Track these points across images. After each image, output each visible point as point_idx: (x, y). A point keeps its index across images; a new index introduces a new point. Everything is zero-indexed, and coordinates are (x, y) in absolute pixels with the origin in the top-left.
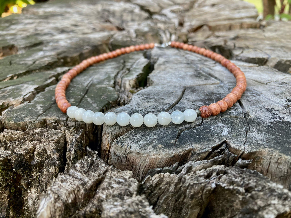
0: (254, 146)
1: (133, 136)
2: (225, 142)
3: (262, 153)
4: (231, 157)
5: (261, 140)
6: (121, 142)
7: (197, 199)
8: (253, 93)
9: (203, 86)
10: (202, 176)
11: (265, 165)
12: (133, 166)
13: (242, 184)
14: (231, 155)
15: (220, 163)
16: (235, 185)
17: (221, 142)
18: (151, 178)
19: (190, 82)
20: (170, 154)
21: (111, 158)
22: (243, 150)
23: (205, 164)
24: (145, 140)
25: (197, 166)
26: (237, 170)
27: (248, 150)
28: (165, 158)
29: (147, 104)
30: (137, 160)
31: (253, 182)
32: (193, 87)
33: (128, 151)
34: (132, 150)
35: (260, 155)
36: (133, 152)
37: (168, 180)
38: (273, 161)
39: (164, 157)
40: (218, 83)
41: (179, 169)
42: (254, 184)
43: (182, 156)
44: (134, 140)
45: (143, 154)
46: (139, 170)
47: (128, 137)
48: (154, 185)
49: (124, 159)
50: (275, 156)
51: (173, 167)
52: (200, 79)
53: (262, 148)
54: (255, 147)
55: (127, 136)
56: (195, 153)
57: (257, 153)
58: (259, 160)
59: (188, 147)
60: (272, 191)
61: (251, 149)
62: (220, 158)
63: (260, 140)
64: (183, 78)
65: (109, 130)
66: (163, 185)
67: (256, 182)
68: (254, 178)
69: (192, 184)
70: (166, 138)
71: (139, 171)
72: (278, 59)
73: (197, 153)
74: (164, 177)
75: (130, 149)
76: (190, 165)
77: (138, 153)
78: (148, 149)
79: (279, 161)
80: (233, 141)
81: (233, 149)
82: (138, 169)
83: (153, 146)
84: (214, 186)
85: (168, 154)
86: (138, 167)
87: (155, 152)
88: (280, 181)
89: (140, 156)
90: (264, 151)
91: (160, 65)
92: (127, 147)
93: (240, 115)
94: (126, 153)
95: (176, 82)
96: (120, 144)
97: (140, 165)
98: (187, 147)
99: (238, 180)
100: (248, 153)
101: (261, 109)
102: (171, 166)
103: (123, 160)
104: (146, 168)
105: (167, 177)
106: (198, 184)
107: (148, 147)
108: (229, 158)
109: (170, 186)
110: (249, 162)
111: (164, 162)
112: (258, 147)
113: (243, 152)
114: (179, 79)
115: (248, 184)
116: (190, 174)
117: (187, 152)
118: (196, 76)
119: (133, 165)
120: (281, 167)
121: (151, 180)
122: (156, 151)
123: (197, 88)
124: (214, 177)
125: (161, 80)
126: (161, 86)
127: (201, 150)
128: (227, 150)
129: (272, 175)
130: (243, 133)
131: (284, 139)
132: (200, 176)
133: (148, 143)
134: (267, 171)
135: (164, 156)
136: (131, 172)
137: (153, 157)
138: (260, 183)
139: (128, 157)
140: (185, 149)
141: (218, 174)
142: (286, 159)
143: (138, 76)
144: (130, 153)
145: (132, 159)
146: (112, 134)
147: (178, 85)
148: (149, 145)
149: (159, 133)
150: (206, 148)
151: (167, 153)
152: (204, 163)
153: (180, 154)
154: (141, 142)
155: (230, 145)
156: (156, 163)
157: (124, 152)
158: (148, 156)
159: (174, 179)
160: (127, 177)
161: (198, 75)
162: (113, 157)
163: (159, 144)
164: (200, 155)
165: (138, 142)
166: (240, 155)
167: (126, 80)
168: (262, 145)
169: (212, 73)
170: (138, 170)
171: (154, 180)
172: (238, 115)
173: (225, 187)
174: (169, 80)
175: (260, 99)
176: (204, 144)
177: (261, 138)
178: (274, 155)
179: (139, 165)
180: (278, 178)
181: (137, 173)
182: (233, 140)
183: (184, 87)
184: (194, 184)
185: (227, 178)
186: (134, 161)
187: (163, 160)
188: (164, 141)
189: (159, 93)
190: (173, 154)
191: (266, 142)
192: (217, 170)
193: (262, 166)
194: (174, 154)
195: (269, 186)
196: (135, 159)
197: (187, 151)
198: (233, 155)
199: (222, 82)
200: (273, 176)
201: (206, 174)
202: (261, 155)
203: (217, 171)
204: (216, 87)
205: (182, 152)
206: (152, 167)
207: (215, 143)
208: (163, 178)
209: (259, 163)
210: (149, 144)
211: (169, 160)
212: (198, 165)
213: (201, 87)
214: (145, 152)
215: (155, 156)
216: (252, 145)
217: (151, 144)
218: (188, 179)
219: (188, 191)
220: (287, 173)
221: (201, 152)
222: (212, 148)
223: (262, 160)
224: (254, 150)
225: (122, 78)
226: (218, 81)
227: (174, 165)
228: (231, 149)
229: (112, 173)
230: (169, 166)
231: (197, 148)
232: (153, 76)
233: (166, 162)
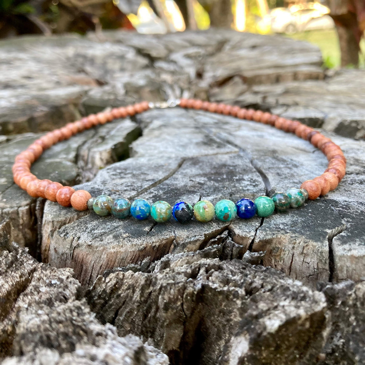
0: (270, 231)
1: (86, 223)
2: (227, 228)
3: (282, 241)
4: (234, 249)
5: (283, 224)
6: (66, 232)
7: (175, 311)
8: (287, 164)
9: (213, 156)
10: (183, 272)
11: (286, 259)
12: (82, 268)
13: (242, 283)
14: (234, 245)
15: (214, 256)
16: (231, 284)
17: (220, 227)
18: (103, 279)
19: (193, 152)
20: (138, 245)
21: (51, 260)
22: (252, 238)
23: (190, 258)
24: (104, 228)
25: (177, 261)
26: (237, 264)
27: (259, 238)
28: (131, 252)
29: (119, 181)
30: (88, 256)
31: (259, 279)
32: (197, 157)
33: (75, 244)
34: (80, 242)
35: (279, 245)
36: (82, 245)
37: (131, 282)
38: (297, 252)
39: (130, 250)
40: (235, 152)
41: (151, 267)
42: (261, 282)
43: (158, 248)
44: (86, 229)
45: (97, 247)
46: (92, 273)
47: (78, 226)
48: (108, 291)
49: (69, 258)
50: (299, 243)
52: (210, 148)
53: (282, 234)
54: (271, 233)
55: (77, 224)
56: (178, 244)
57: (274, 241)
58: (278, 253)
60: (285, 289)
61: (265, 236)
62: (214, 248)
63: (282, 224)
64: (184, 146)
65: (50, 215)
66: (123, 290)
67: (263, 279)
68: (262, 274)
69: (164, 285)
70: (138, 225)
71: (91, 275)
72: (339, 120)
73: (181, 243)
74: (125, 278)
75: (78, 240)
76: (167, 259)
77: (89, 245)
78: (107, 240)
79: (305, 252)
80: (239, 227)
81: (238, 237)
82: (91, 272)
83: (114, 236)
84: (199, 286)
85: (135, 245)
86: (89, 268)
87: (116, 243)
88: (309, 282)
89: (93, 251)
90: (285, 237)
91: (153, 129)
92: (74, 238)
93: (259, 193)
94: (72, 248)
95: (172, 152)
96: (62, 235)
97: (93, 265)
98: (166, 234)
99: (237, 278)
100: (260, 241)
101: (295, 184)
102: (139, 263)
103: (68, 261)
104: (101, 270)
105: (130, 277)
106: (175, 284)
107: (105, 238)
108: (232, 251)
109: (134, 292)
110: (261, 254)
111: (130, 258)
112: (276, 232)
113: (253, 241)
114: (178, 148)
115: (251, 284)
116: (164, 272)
117: (167, 243)
118: (205, 144)
119: (82, 266)
120: (308, 260)
121: (104, 282)
122: (118, 242)
123: (202, 159)
124: (201, 275)
125: (151, 149)
126: (147, 158)
127: (187, 239)
128: (229, 239)
129: (296, 275)
131: (319, 222)
132: (179, 273)
133: (107, 231)
134: (290, 268)
135: (128, 249)
136: (72, 270)
137: (112, 250)
138: (268, 280)
139: (75, 254)
140: (163, 237)
141: (207, 271)
142: (314, 246)
143: (115, 145)
144: (77, 248)
145: (81, 256)
146: (53, 221)
147: (173, 155)
148: (108, 235)
150: (195, 236)
151: (134, 243)
152: (187, 256)
153: (154, 244)
154: (95, 231)
155: (234, 231)
156: (117, 261)
157: (69, 247)
158: (104, 249)
159: (139, 281)
160: (64, 278)
161: (209, 142)
162: (53, 257)
163: (124, 233)
164: (186, 247)
165: (93, 231)
166: (248, 245)
167: (95, 152)
168: (282, 230)
169: (231, 139)
170: (90, 274)
171: (109, 282)
172: (256, 192)
173: (216, 288)
174: (162, 149)
175: (297, 172)
176: (194, 230)
177: (284, 221)
178: (298, 242)
179: (92, 266)
180: (306, 278)
181: (89, 278)
182: (240, 225)
183: (182, 158)
184: (168, 284)
185: (220, 275)
186: (84, 260)
187: (128, 254)
188: (133, 228)
189: (142, 166)
190: (143, 246)
191: (290, 226)
192: (206, 264)
193: (283, 262)
194: (144, 245)
195: (281, 283)
196: (85, 257)
197: (167, 241)
198: (237, 245)
199: (244, 150)
200: (298, 275)
201: (189, 271)
202: (280, 244)
203: (207, 266)
204: (231, 157)
206: (111, 266)
207: (210, 229)
208: (122, 279)
209: (279, 257)
210: (109, 233)
211: (137, 256)
212: (179, 259)
213: (209, 157)
214: (100, 244)
215: (116, 248)
216: (268, 231)
217: (111, 233)
218: (161, 279)
219: (160, 297)
220: (318, 269)
221: (187, 241)
222: (205, 235)
223: (282, 252)
224: (269, 237)
225: (89, 149)
226: (236, 150)
227: (144, 261)
228: (236, 238)
229: (42, 272)
230: (136, 263)
231: (182, 236)
232: (137, 145)
233: (133, 258)
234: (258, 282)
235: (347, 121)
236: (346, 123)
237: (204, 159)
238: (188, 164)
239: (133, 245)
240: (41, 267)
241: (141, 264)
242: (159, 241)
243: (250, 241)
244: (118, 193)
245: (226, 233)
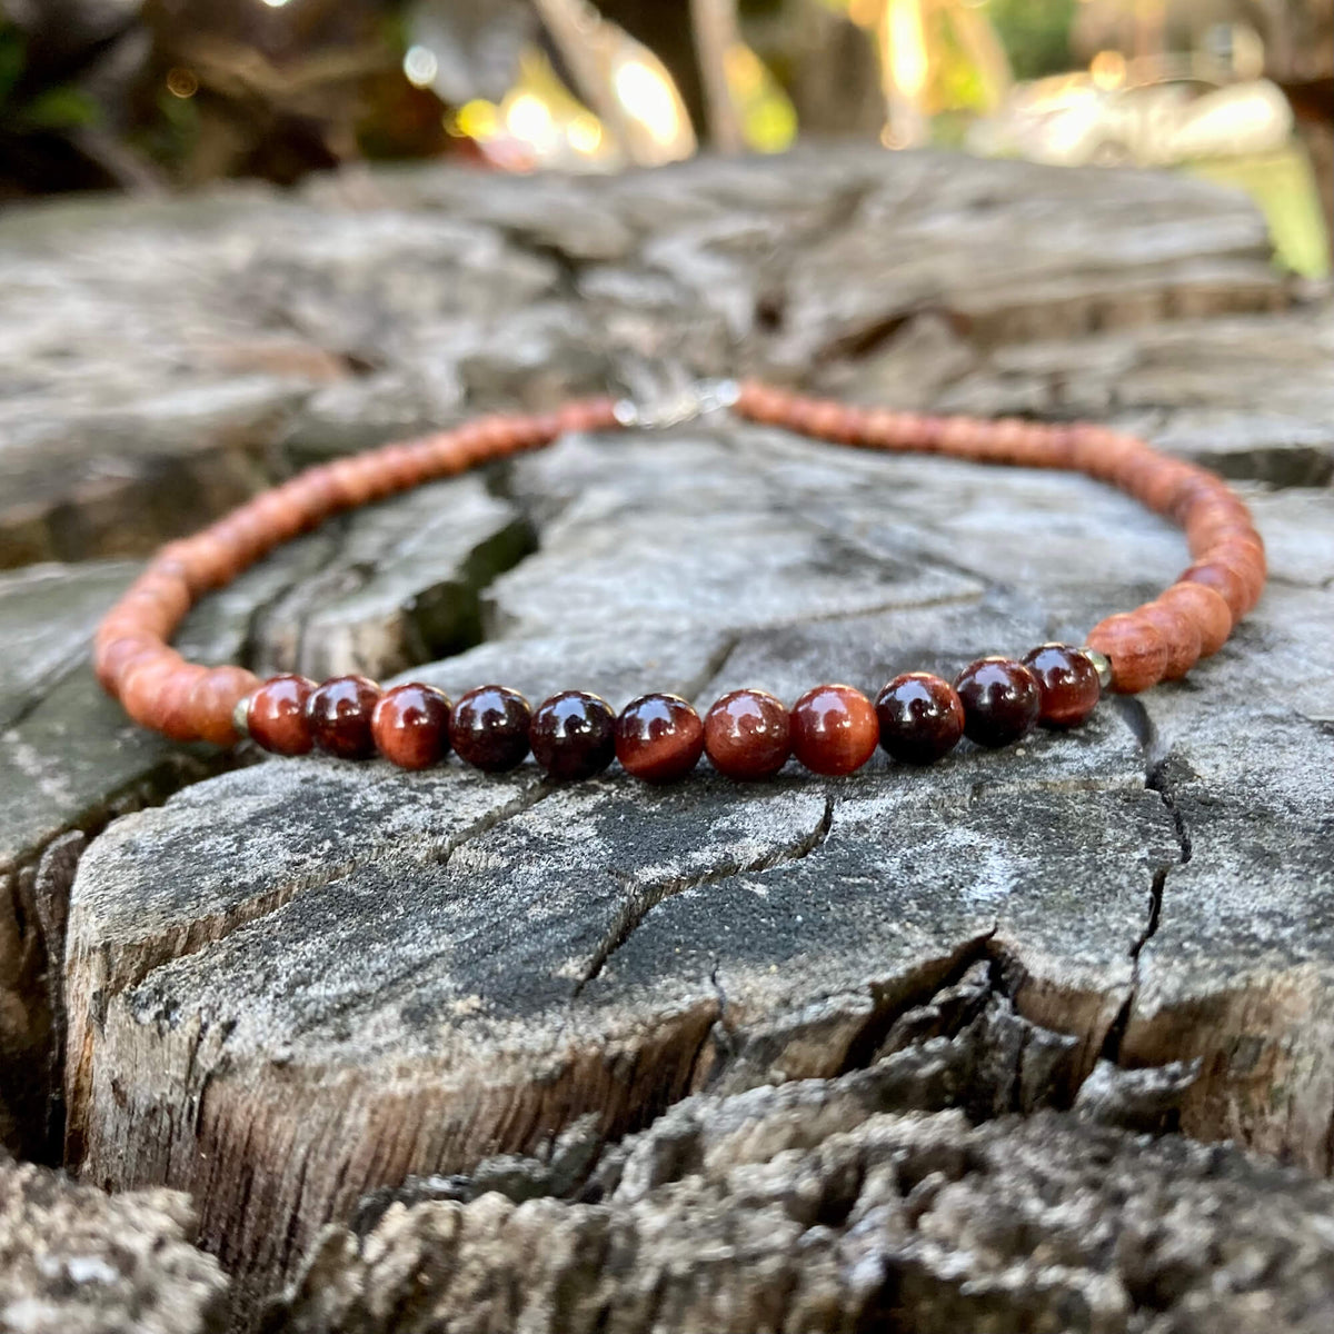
0: (1206, 956)
1: (269, 951)
2: (982, 948)
3: (1276, 1005)
4: (1030, 1055)
5: (1266, 916)
6: (165, 999)
9: (864, 620)
10: (776, 1198)
11: (1304, 1100)
12: (249, 1182)
13: (1104, 1245)
14: (1026, 1038)
15: (932, 1099)
16: (1042, 1253)
17: (947, 947)
18: (351, 1245)
19: (770, 605)
20: (532, 1055)
21: (101, 1141)
22: (1121, 995)
23: (809, 1114)
24: (357, 972)
25: (739, 1133)
26: (1064, 1139)
27: (1158, 991)
28: (494, 1091)
30: (278, 1122)
31: (1193, 1217)
32: (792, 626)
33: (208, 1059)
34: (235, 1045)
35: (1258, 1027)
36: (245, 1064)
37: (497, 1254)
39: (488, 1085)
40: (968, 597)
41: (602, 1167)
42: (1203, 1234)
43: (633, 1068)
44: (267, 977)
45: (319, 1073)
46: (297, 1207)
47: (228, 964)
48: (379, 1307)
49: (185, 1132)
51: (559, 1154)
52: (846, 585)
53: (1273, 966)
54: (1213, 966)
55: (221, 956)
56: (738, 1040)
57: (1236, 1009)
58: (1260, 1069)
59: (679, 996)
61: (1186, 980)
62: (929, 1057)
63: (1260, 915)
64: (731, 585)
65: (93, 918)
66: (459, 1300)
67: (1215, 1216)
68: (1204, 1189)
69: (680, 1268)
70: (527, 948)
71: (294, 1218)
73: (751, 1039)
74: (466, 1232)
75: (224, 1039)
76: (686, 1127)
77: (280, 1065)
78: (369, 1033)
80: (1046, 939)
81: (1044, 992)
82: (291, 1200)
83: (404, 1012)
84: (866, 1272)
85: (516, 1057)
86: (285, 1183)
87: (416, 1048)
89: (300, 1091)
90: (1290, 983)
91: (586, 525)
92: (204, 1028)
93: (1113, 771)
94: (197, 1080)
95: (674, 613)
96: (147, 1017)
97: (305, 1167)
98: (673, 992)
99: (1069, 1213)
100: (1164, 1009)
101: (1278, 727)
102: (542, 1149)
103: (177, 1145)
104: (345, 1190)
105: (491, 1229)
106: (735, 1263)
107: (363, 1021)
108: (1019, 1069)
109: (516, 1305)
110: (1175, 1077)
111: (490, 1126)
112: (1241, 960)
113: (1126, 1010)
114: (700, 592)
115: (1151, 1244)
116: (670, 1196)
117: (679, 1038)
118: (823, 569)
119: (248, 1170)
121: (357, 1258)
122: (429, 1041)
123: (815, 632)
124: (875, 1205)
125: (578, 604)
126: (564, 642)
127: (783, 1012)
128: (997, 1007)
130: (1132, 884)
132: (755, 1203)
133: (372, 986)
135: (481, 1076)
136: (182, 1199)
137: (398, 1088)
138: (1246, 1219)
139: (213, 1108)
140: (656, 1008)
141: (905, 1181)
143: (420, 597)
144: (222, 1078)
145: (240, 1122)
146: (107, 947)
147: (683, 624)
148: (377, 1007)
149: (472, 914)
150: (825, 996)
151: (510, 1045)
152: (794, 1104)
153: (615, 1047)
154: (314, 991)
155: (1019, 965)
156: (424, 1141)
157: (182, 1076)
158: (355, 1082)
159: (542, 1248)
160: (139, 1244)
161: (839, 560)
162: (109, 1130)
163: (459, 994)
164: (778, 1053)
165: (299, 990)
166: (1100, 1035)
167: (328, 629)
168: (1269, 944)
169: (939, 544)
170: (287, 1212)
171: (381, 1260)
172: (1099, 771)
173: (960, 1279)
174: (629, 602)
175: (1275, 670)
176: (813, 968)
177: (1268, 902)
179: (297, 1169)
181: (284, 1235)
182: (1049, 933)
183: (722, 634)
184: (700, 1266)
185: (980, 1201)
186: (259, 1139)
187: (480, 1103)
188: (500, 967)
189: (541, 675)
191: (1303, 926)
192: (896, 1148)
194: (563, 1055)
195: (1318, 1236)
196: (260, 1124)
197: (678, 1026)
198: (1043, 1037)
199: (1004, 590)
201: (808, 1185)
202: (1268, 1021)
203: (900, 1156)
204: (951, 620)
205: (633, 1032)
206: (392, 1171)
207: (898, 956)
208: (452, 1244)
209: (1262, 1091)
210: (383, 995)
211: (529, 1111)
212: (747, 1122)
213: (847, 624)
214: (335, 1055)
215: (416, 1075)
216: (1195, 953)
217: (393, 998)
218: (658, 1237)
221: (781, 1025)
222: (876, 990)
223: (1279, 1064)
224: (1210, 986)
225: (304, 619)
226: (972, 586)
227: (567, 1139)
228: (1033, 997)
229: (28, 1216)
230: (524, 1151)
231: (757, 1000)
232: (518, 589)
233: (506, 1125)
234: (1187, 1233)
237: (827, 631)
238: (754, 657)
239: (501, 1054)
240: (26, 1187)
241: (550, 1152)
242: (640, 1028)
243: (1112, 1012)
244: (428, 798)
245: (980, 972)
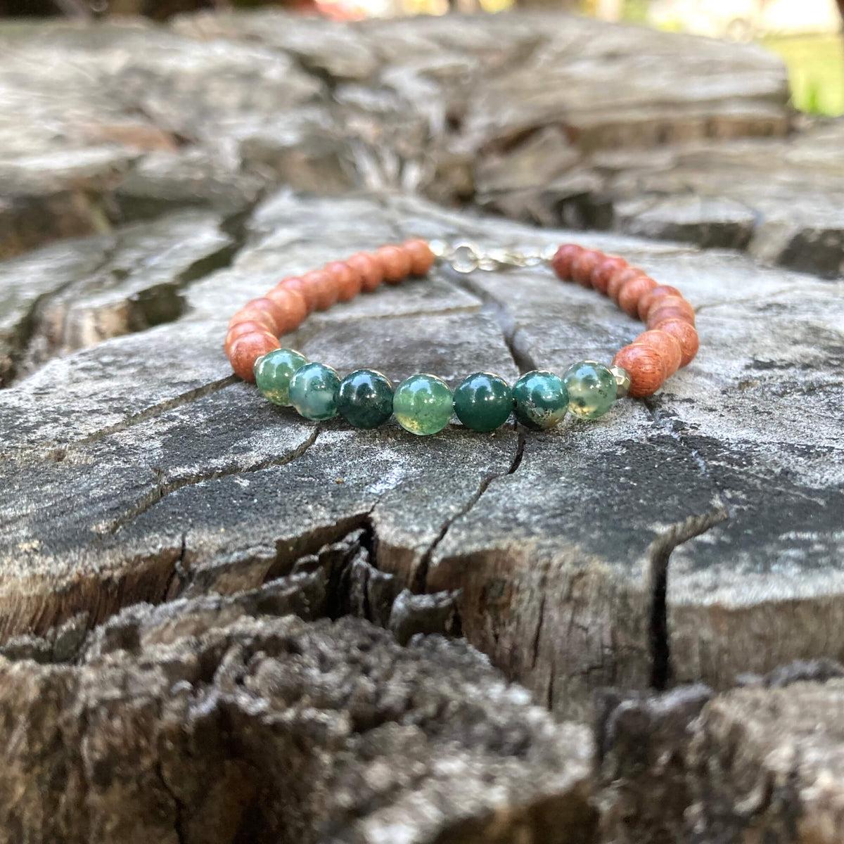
0: (481, 530)
2: (364, 522)
3: (512, 560)
4: (370, 585)
5: (531, 508)
7: (133, 786)
8: (608, 341)
9: (402, 320)
10: (161, 664)
11: (524, 618)
13: (346, 696)
14: (368, 574)
16: (306, 700)
17: (334, 520)
20: (53, 577)
22: (422, 551)
23: (207, 615)
25: (161, 626)
26: (348, 634)
27: (443, 550)
28: (29, 598)
29: (88, 387)
31: (401, 681)
35: (503, 573)
38: (554, 594)
39: (25, 594)
40: (470, 309)
42: (405, 690)
50: (560, 565)
51: (59, 636)
52: (404, 297)
53: (516, 538)
54: (482, 535)
56: (191, 574)
57: (490, 562)
58: (504, 599)
59: (158, 543)
60: (472, 714)
61: (462, 543)
62: (290, 584)
63: (528, 507)
67: (411, 681)
68: (413, 667)
69: (93, 703)
70: (83, 513)
72: (793, 229)
73: (198, 571)
76: (127, 622)
79: (576, 594)
80: (397, 517)
84: (204, 709)
85: (43, 577)
88: (589, 690)
90: (520, 547)
98: (154, 542)
99: (332, 677)
100: (445, 560)
102: (50, 632)
108: (366, 593)
109: (10, 724)
110: (441, 600)
111: (27, 618)
112: (499, 533)
113: (426, 559)
116: (105, 661)
117: (154, 570)
120: (586, 619)
123: (368, 326)
126: (213, 325)
127: (219, 555)
128: (360, 556)
129: (553, 666)
130: (467, 486)
131: (641, 501)
132: (148, 667)
134: (535, 645)
135: (21, 589)
138: (428, 682)
140: (138, 552)
141: (247, 655)
142: (602, 577)
143: (143, 294)
149: (57, 491)
150: (248, 547)
151: (40, 570)
153: (107, 573)
163: (27, 539)
164: (214, 580)
166: (413, 574)
167: (80, 312)
168: (521, 524)
173: (262, 714)
176: (248, 530)
177: (538, 500)
178: (555, 561)
180: (580, 677)
182: (401, 513)
184: (103, 702)
185: (281, 669)
187: (20, 604)
188: (60, 525)
190: (68, 578)
191: (548, 514)
192: (248, 636)
193: (514, 624)
194: (73, 577)
195: (465, 693)
197: (152, 563)
198: (374, 574)
200: (558, 669)
201: (188, 657)
202: (508, 570)
203: (248, 641)
204: (453, 322)
205: (121, 565)
207: (299, 524)
209: (505, 612)
211: (52, 609)
212: (167, 620)
213: (390, 323)
216: (476, 528)
219: (85, 742)
220: (614, 647)
221: (215, 564)
222: (280, 544)
223: (513, 596)
224: (474, 547)
225: (68, 303)
226: (475, 301)
227: (64, 628)
228: (382, 554)
230: (38, 632)
231: (205, 549)
232: (203, 290)
233: (38, 618)
234: (396, 692)
235: (812, 230)
236: (813, 238)
237: (377, 328)
238: (324, 341)
239: (34, 576)
241: (55, 634)
242: (124, 563)
243: (417, 561)
244: (65, 420)
245: (354, 536)
